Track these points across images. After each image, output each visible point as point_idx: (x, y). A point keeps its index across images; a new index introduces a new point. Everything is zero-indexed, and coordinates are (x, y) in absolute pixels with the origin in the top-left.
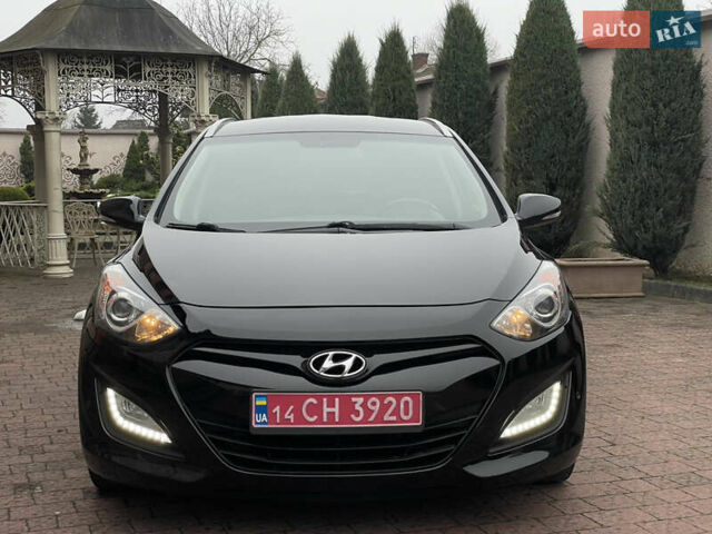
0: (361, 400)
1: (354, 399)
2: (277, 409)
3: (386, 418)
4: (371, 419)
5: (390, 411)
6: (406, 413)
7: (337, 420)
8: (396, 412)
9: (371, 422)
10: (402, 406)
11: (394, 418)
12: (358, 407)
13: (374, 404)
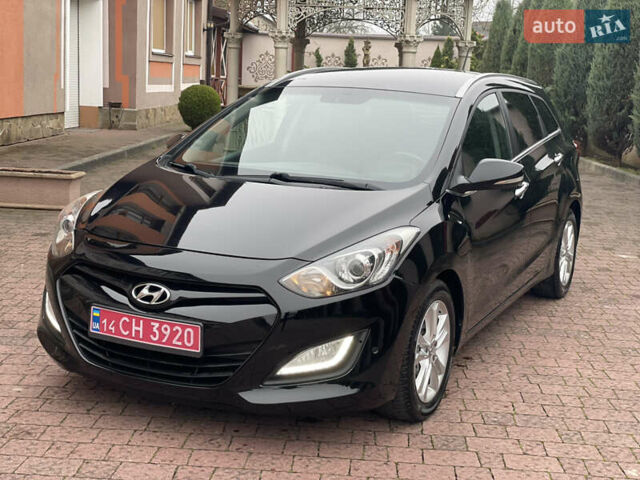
0: (157, 325)
1: (152, 324)
2: (105, 321)
3: (174, 342)
4: (164, 341)
5: (177, 337)
6: (189, 341)
7: (141, 336)
8: (181, 339)
9: (164, 343)
10: (186, 335)
11: (180, 343)
12: (155, 330)
13: (166, 329)
